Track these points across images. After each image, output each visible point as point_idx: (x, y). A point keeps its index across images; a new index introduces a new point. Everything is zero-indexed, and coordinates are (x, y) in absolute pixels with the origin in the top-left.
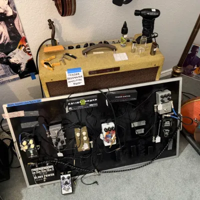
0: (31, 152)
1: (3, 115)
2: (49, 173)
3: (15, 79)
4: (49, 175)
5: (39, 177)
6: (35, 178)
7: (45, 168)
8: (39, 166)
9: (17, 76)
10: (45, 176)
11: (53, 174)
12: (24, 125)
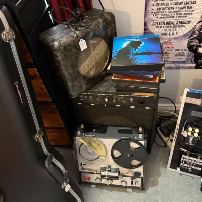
0: (191, 140)
1: (181, 97)
2: (197, 165)
3: (190, 68)
4: (196, 168)
5: (185, 165)
6: (182, 164)
7: (196, 159)
8: (191, 155)
9: (194, 65)
10: (191, 166)
11: (200, 169)
12: (194, 113)
